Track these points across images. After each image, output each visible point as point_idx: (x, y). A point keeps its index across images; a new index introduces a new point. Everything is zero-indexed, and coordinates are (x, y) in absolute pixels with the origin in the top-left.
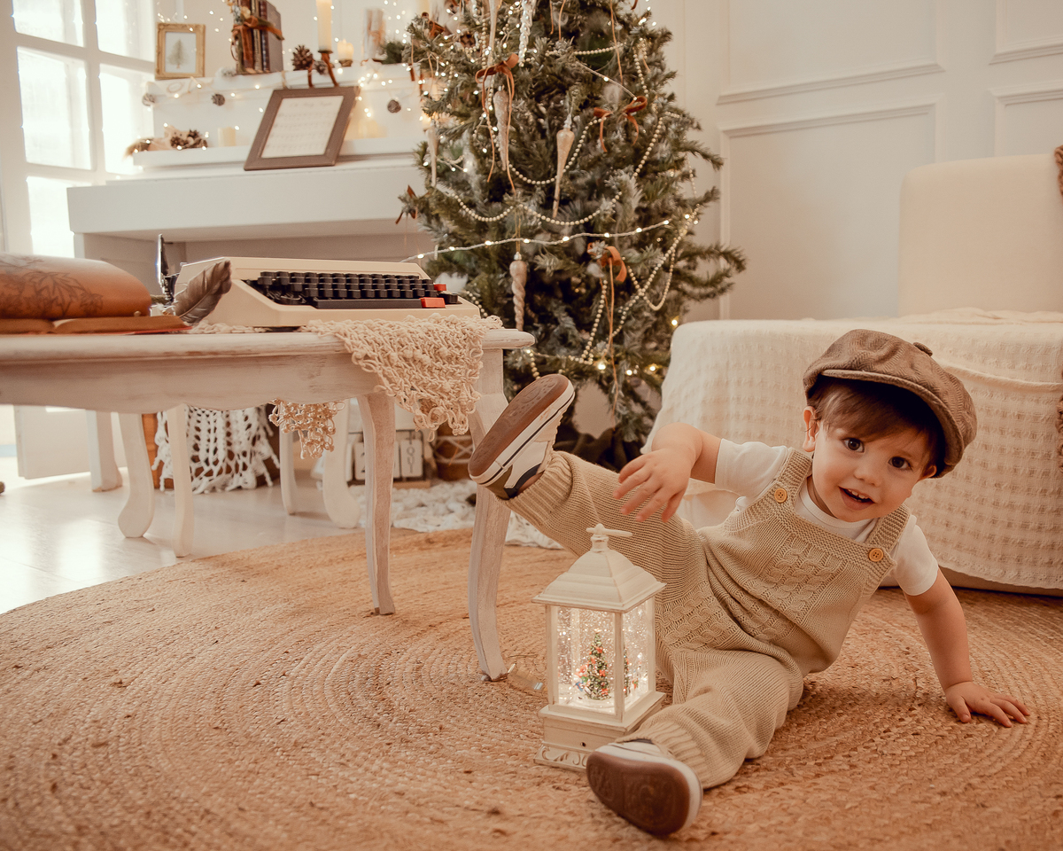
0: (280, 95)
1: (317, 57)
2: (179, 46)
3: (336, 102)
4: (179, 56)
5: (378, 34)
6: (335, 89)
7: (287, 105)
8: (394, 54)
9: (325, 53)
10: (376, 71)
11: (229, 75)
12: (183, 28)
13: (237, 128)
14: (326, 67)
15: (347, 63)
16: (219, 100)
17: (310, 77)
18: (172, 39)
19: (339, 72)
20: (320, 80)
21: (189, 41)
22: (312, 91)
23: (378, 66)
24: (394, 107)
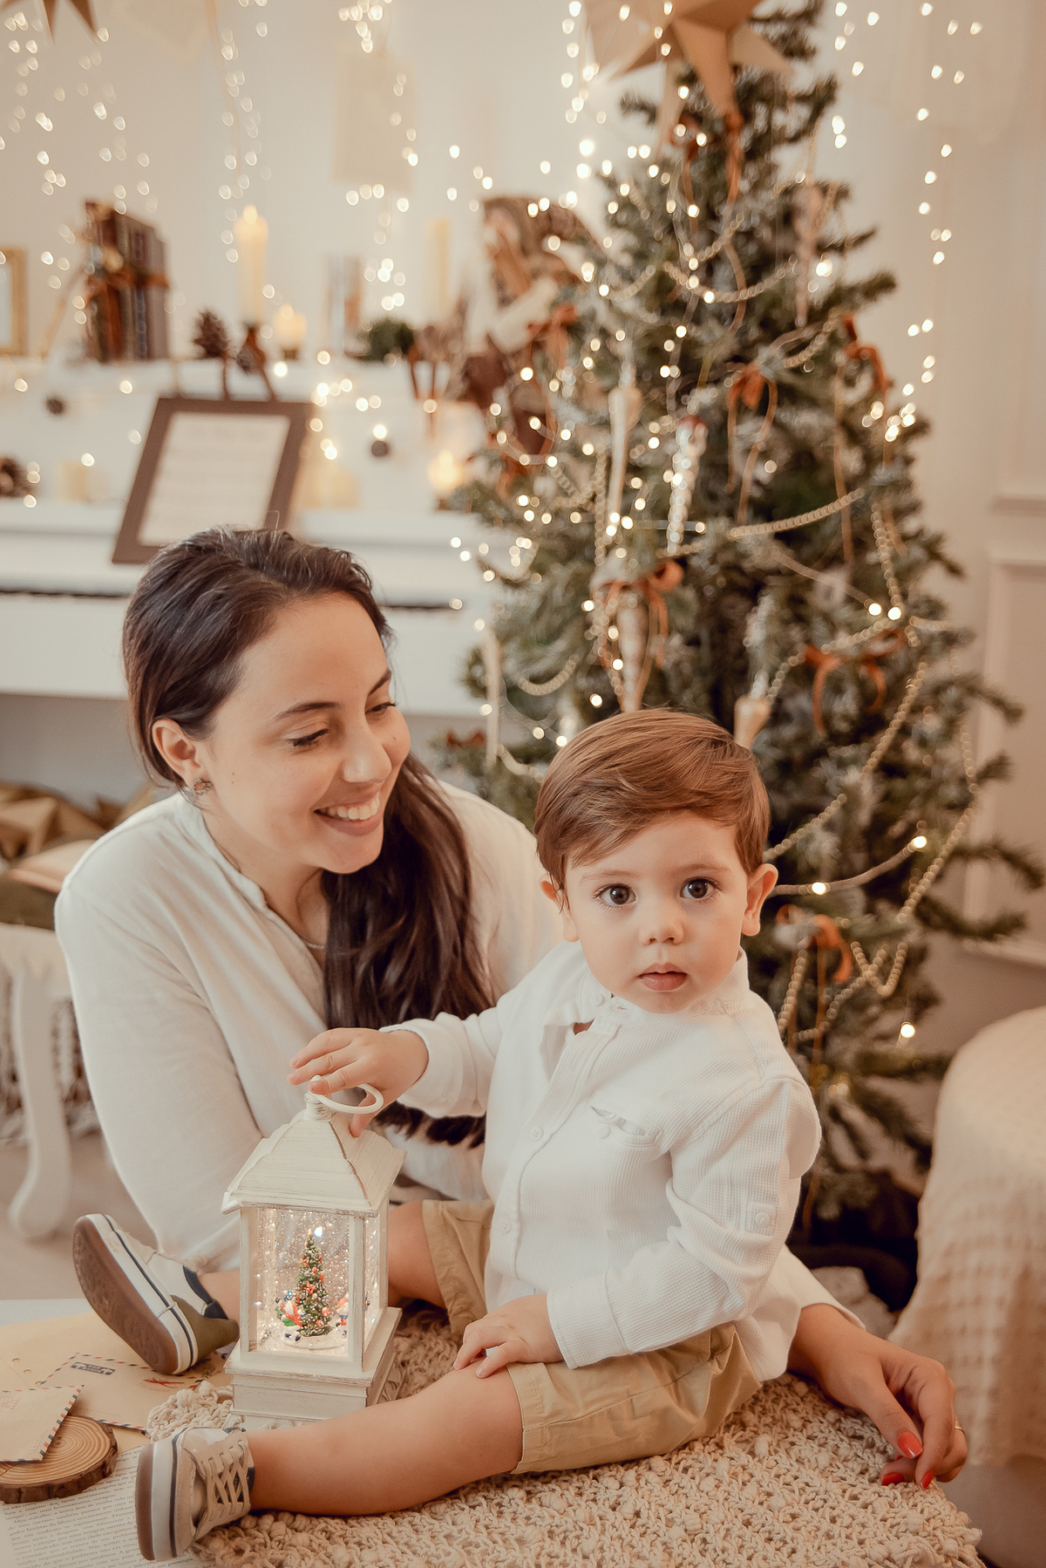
0: (171, 405)
1: (235, 337)
3: (273, 430)
5: (352, 307)
6: (269, 405)
7: (184, 427)
9: (252, 332)
10: (349, 377)
11: (73, 363)
13: (88, 460)
14: (253, 359)
15: (291, 355)
16: (56, 406)
17: (224, 379)
19: (279, 370)
20: (244, 385)
22: (227, 404)
23: (353, 366)
24: (381, 450)
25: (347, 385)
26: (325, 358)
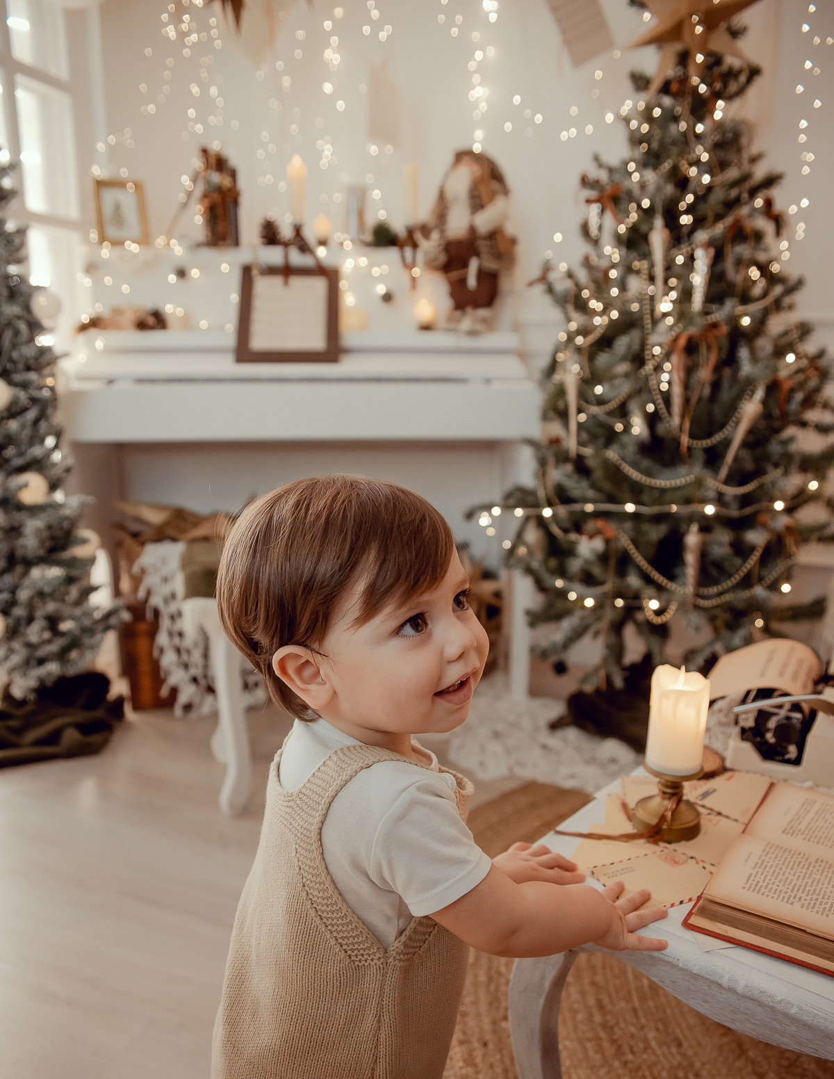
0: (252, 272)
1: (286, 232)
2: (117, 208)
3: (319, 285)
4: (119, 218)
5: (361, 214)
6: (317, 271)
7: (262, 286)
8: (383, 238)
9: (298, 230)
10: (366, 256)
11: (196, 247)
12: (119, 184)
15: (323, 243)
16: (181, 273)
17: (286, 256)
18: (109, 196)
19: (320, 251)
20: (301, 259)
21: (127, 199)
22: (287, 271)
23: (367, 250)
24: (387, 298)
25: (363, 261)
26: (348, 245)
